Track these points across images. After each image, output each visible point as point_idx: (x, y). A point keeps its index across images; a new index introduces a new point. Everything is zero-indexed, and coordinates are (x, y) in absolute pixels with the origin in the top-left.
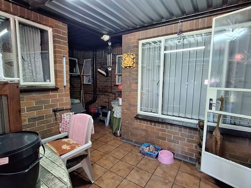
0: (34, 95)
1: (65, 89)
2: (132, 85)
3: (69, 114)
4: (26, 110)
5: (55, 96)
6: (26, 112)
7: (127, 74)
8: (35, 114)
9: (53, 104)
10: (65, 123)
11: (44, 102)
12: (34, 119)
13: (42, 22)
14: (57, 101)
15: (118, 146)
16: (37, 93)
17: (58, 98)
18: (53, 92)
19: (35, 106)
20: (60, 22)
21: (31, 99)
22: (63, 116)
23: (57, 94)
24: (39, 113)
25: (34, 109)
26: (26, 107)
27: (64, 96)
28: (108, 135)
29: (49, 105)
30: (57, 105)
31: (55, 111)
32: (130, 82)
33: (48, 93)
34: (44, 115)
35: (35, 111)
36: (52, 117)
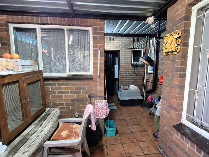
0: (75, 82)
1: (99, 79)
2: (174, 78)
3: (102, 102)
4: (69, 93)
5: (91, 84)
6: (69, 94)
7: (169, 62)
8: (75, 96)
9: (89, 91)
10: (98, 109)
11: (82, 88)
12: (75, 100)
13: (82, 25)
14: (92, 88)
15: (148, 153)
16: (77, 81)
17: (93, 86)
18: (89, 81)
19: (75, 90)
20: (97, 20)
21: (73, 85)
22: (96, 102)
23: (93, 82)
24: (78, 97)
25: (75, 93)
26: (69, 91)
27: (99, 85)
28: (148, 133)
29: (85, 91)
30: (92, 92)
31: (90, 97)
32: (172, 74)
33: (85, 81)
34: (82, 98)
35: (75, 95)
36: (87, 101)
